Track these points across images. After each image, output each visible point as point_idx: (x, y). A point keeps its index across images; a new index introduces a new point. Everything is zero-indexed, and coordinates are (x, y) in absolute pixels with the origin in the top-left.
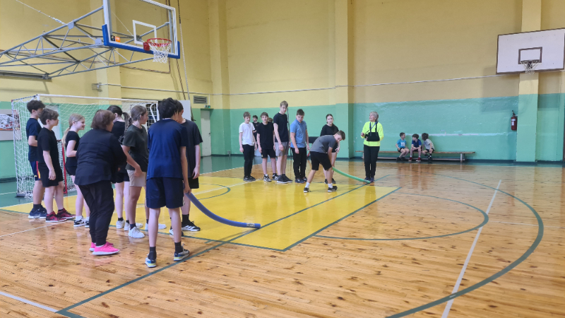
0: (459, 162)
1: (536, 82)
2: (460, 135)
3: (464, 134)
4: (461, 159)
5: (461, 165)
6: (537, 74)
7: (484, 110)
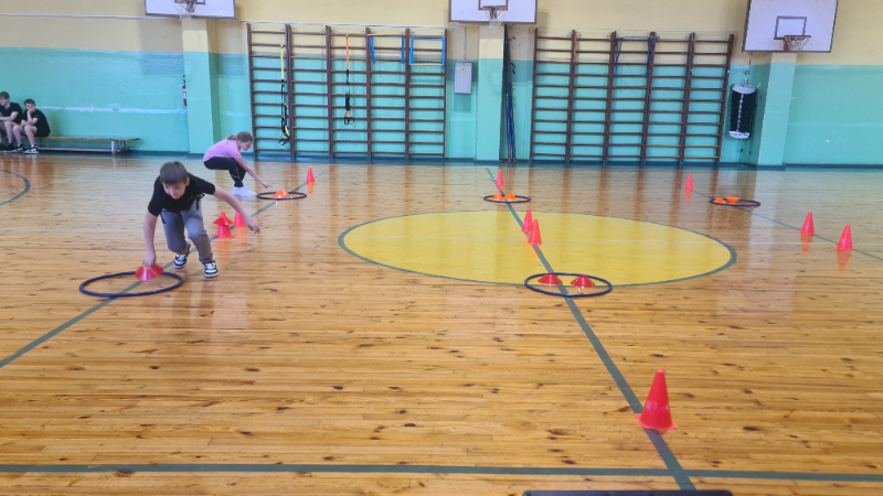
0: (109, 154)
1: (204, 34)
2: (116, 110)
3: (122, 110)
4: (113, 150)
5: (114, 159)
6: (204, 22)
7: (147, 72)
